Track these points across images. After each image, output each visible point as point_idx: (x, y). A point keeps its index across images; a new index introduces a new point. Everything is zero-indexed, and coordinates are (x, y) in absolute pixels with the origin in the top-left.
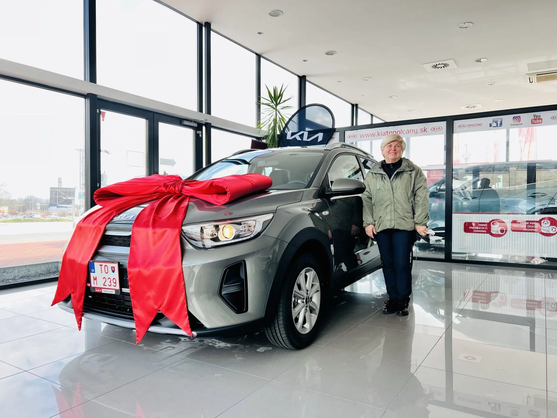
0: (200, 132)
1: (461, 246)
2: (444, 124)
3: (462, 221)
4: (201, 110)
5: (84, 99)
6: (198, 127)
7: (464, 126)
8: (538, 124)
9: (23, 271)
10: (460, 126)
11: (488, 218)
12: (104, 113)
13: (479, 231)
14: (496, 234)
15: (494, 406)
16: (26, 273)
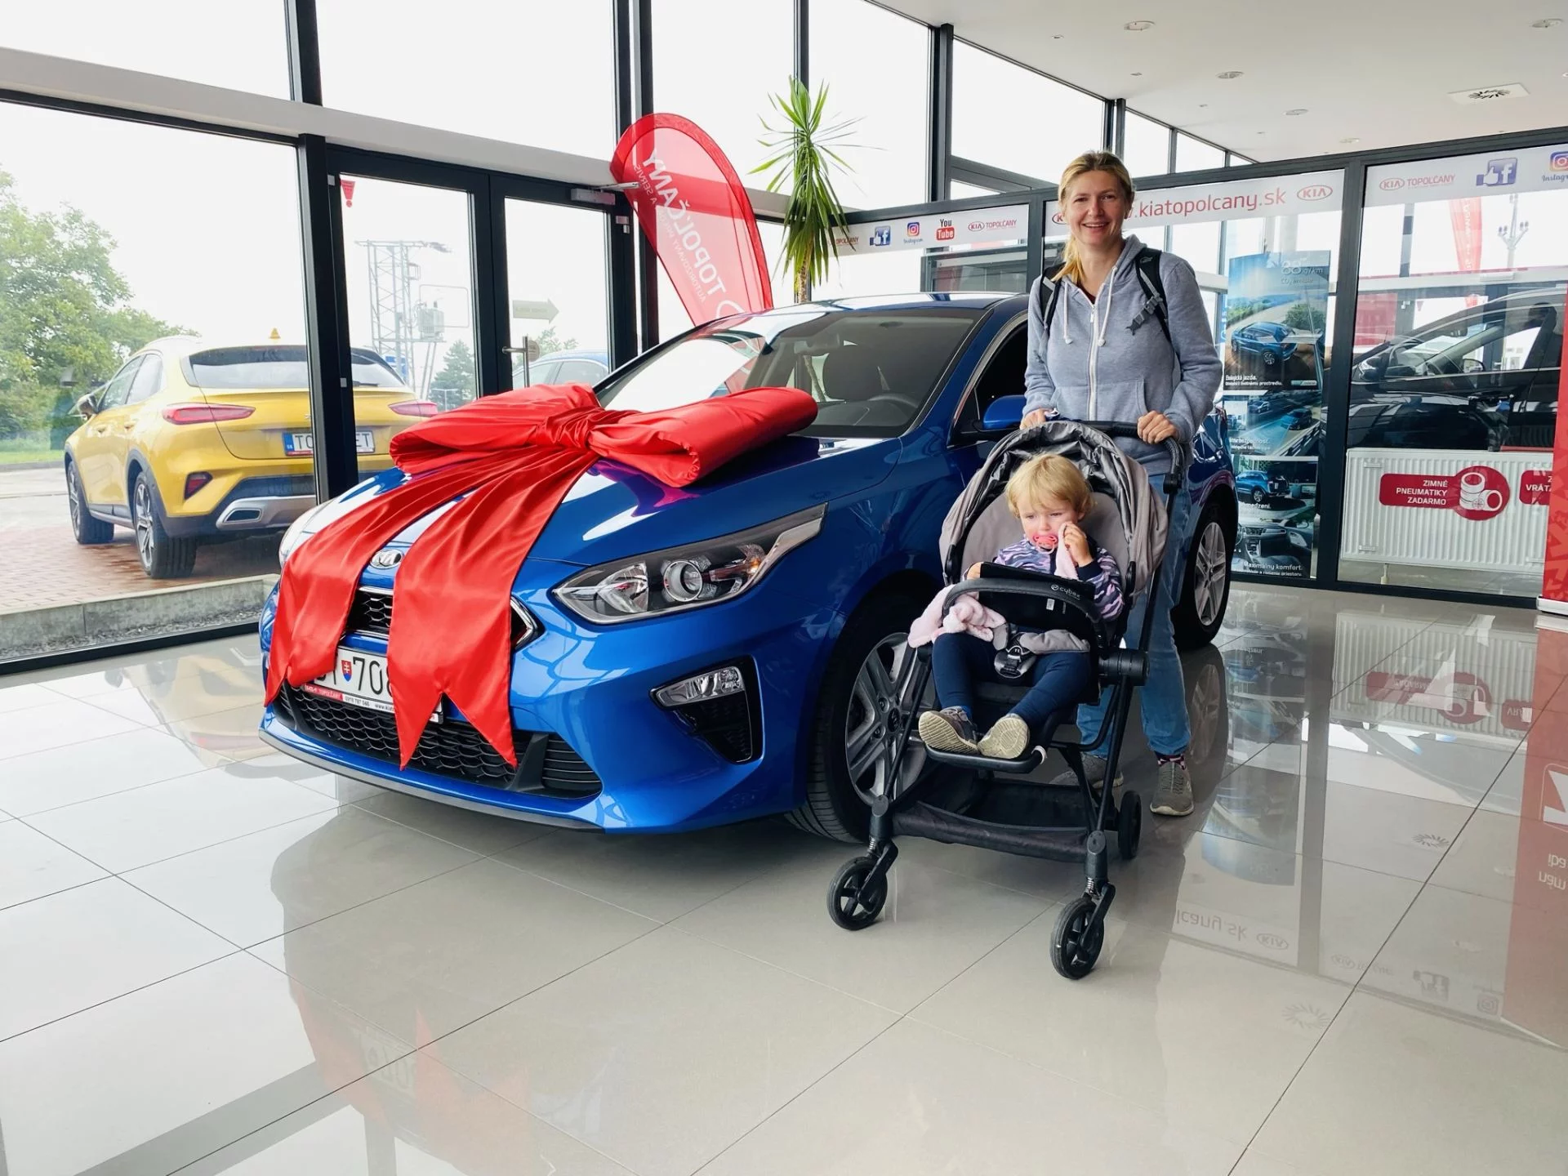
0: (625, 220)
1: (1367, 544)
3: (1375, 471)
5: (294, 149)
6: (617, 205)
7: (1397, 182)
10: (1386, 185)
11: (1454, 464)
12: (350, 187)
13: (1425, 501)
14: (1474, 511)
15: (1431, 981)
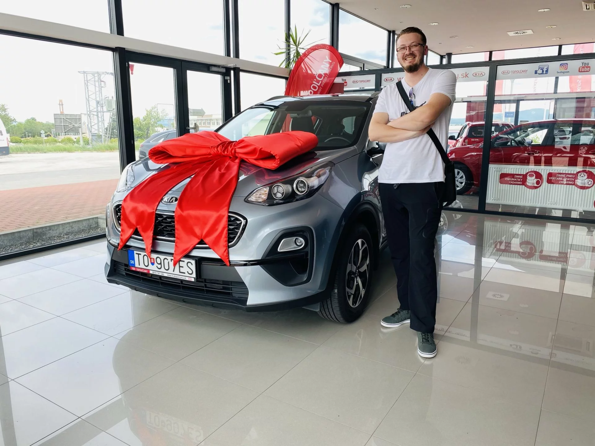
0: (228, 78)
1: (495, 198)
2: (486, 70)
3: (498, 172)
4: (228, 54)
5: (112, 52)
6: (225, 72)
7: (508, 72)
8: (585, 72)
9: (66, 227)
10: (504, 73)
11: (525, 170)
12: (133, 66)
13: (515, 183)
14: (531, 186)
16: (70, 229)
